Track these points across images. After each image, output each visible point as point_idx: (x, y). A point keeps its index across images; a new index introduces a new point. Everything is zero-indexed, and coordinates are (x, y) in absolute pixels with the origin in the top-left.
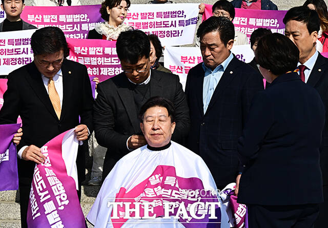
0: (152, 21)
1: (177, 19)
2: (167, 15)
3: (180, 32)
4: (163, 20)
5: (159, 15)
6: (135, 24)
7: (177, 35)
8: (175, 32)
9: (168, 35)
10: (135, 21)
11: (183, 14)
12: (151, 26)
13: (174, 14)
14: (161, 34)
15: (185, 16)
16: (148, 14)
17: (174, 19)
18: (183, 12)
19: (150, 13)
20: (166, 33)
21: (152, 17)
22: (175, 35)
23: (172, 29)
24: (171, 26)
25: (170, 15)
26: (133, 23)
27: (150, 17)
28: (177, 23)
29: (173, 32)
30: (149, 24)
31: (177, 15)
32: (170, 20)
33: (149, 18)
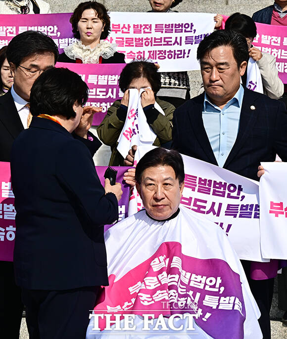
0: (149, 36)
1: (184, 35)
2: (169, 28)
3: (187, 52)
4: (165, 35)
5: (159, 28)
6: (125, 40)
7: (182, 55)
8: (179, 53)
9: (170, 56)
10: (125, 36)
11: (191, 29)
12: (147, 43)
13: (179, 27)
14: (161, 55)
15: (195, 30)
16: (144, 27)
17: (179, 35)
18: (192, 25)
19: (146, 25)
20: (167, 54)
21: (148, 31)
22: (180, 56)
23: (176, 48)
24: (174, 44)
25: (174, 29)
26: (123, 38)
27: (146, 30)
28: (184, 40)
29: (177, 52)
30: (144, 41)
31: (184, 29)
32: (174, 35)
33: (144, 32)
